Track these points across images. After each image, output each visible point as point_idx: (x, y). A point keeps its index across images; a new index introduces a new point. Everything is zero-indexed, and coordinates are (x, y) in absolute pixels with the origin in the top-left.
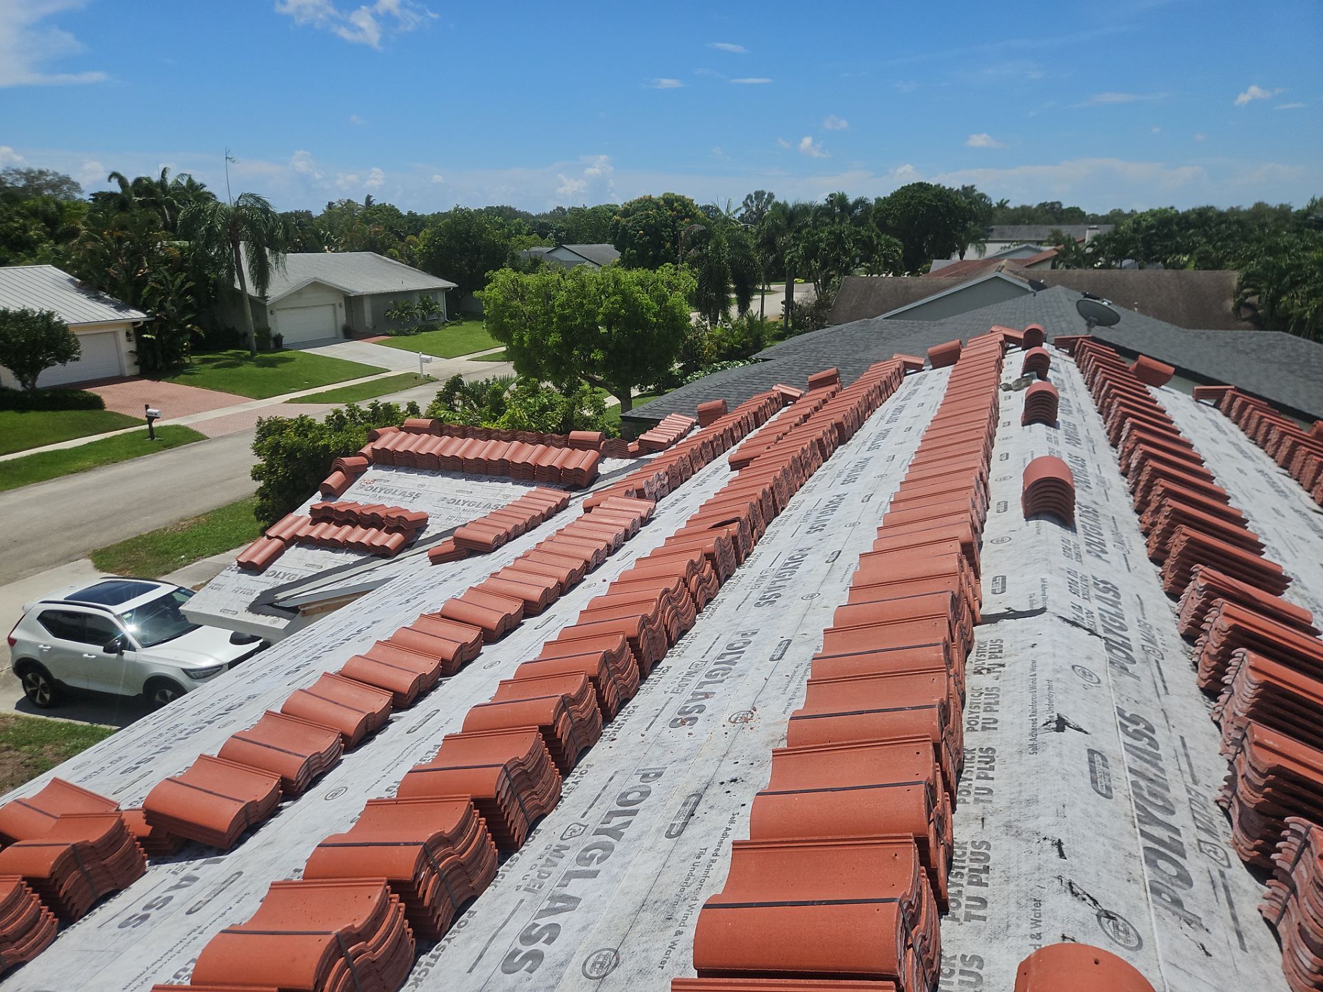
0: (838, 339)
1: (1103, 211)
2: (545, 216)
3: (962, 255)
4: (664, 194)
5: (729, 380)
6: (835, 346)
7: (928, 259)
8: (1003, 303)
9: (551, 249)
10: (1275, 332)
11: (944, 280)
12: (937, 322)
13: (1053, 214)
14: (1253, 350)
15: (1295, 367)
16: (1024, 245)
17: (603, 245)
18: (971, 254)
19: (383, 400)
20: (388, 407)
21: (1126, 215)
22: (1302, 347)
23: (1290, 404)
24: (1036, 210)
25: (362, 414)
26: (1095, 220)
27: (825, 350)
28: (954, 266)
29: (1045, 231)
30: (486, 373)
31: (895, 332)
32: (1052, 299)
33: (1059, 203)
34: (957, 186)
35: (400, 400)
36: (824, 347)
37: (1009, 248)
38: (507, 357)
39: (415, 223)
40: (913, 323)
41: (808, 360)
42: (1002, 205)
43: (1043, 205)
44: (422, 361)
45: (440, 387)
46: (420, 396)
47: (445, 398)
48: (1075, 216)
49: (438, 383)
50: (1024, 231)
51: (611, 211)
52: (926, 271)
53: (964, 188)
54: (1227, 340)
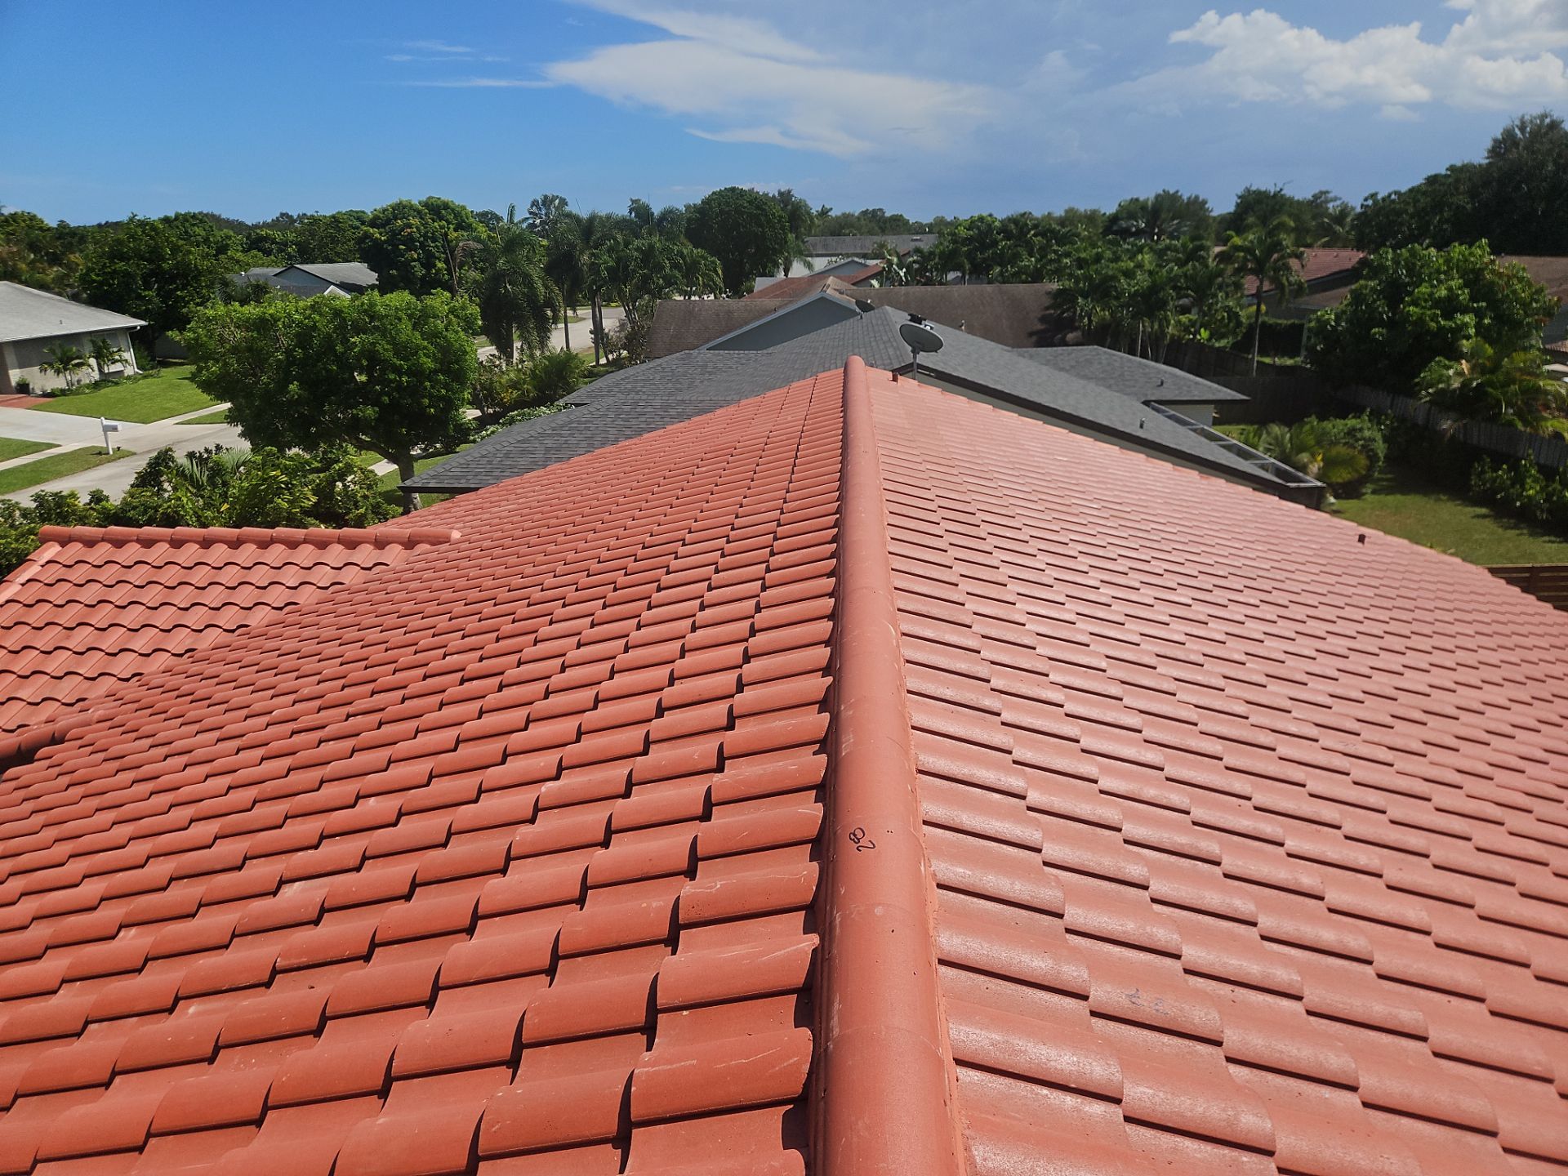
0: (658, 376)
1: (926, 219)
2: (266, 225)
3: (786, 272)
4: (429, 198)
5: (532, 433)
6: (655, 385)
7: (749, 276)
8: (831, 328)
9: (278, 270)
10: (1090, 347)
11: (769, 303)
12: (765, 351)
13: (879, 223)
14: (1072, 367)
15: (1112, 382)
16: (850, 259)
17: (352, 264)
18: (798, 270)
19: (52, 487)
20: (59, 499)
21: (949, 223)
22: (1115, 361)
23: (1105, 423)
24: (858, 218)
25: (25, 514)
26: (919, 229)
27: (644, 390)
28: (779, 285)
29: (869, 243)
30: (206, 440)
31: (720, 365)
32: (879, 322)
33: (880, 210)
34: (773, 191)
35: (79, 486)
36: (642, 387)
37: (836, 262)
38: (231, 418)
39: (69, 237)
40: (738, 354)
41: (624, 404)
42: (824, 213)
43: (865, 213)
44: (106, 429)
45: (141, 464)
46: (110, 478)
47: (149, 478)
48: (897, 224)
49: (135, 457)
50: (850, 243)
51: (358, 219)
52: (750, 291)
53: (781, 193)
54: (1049, 358)
